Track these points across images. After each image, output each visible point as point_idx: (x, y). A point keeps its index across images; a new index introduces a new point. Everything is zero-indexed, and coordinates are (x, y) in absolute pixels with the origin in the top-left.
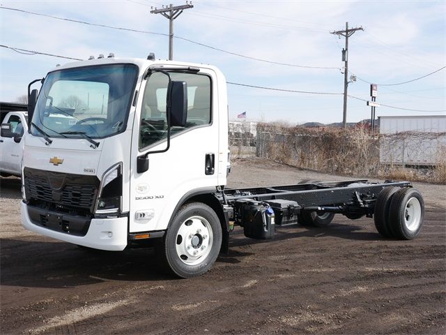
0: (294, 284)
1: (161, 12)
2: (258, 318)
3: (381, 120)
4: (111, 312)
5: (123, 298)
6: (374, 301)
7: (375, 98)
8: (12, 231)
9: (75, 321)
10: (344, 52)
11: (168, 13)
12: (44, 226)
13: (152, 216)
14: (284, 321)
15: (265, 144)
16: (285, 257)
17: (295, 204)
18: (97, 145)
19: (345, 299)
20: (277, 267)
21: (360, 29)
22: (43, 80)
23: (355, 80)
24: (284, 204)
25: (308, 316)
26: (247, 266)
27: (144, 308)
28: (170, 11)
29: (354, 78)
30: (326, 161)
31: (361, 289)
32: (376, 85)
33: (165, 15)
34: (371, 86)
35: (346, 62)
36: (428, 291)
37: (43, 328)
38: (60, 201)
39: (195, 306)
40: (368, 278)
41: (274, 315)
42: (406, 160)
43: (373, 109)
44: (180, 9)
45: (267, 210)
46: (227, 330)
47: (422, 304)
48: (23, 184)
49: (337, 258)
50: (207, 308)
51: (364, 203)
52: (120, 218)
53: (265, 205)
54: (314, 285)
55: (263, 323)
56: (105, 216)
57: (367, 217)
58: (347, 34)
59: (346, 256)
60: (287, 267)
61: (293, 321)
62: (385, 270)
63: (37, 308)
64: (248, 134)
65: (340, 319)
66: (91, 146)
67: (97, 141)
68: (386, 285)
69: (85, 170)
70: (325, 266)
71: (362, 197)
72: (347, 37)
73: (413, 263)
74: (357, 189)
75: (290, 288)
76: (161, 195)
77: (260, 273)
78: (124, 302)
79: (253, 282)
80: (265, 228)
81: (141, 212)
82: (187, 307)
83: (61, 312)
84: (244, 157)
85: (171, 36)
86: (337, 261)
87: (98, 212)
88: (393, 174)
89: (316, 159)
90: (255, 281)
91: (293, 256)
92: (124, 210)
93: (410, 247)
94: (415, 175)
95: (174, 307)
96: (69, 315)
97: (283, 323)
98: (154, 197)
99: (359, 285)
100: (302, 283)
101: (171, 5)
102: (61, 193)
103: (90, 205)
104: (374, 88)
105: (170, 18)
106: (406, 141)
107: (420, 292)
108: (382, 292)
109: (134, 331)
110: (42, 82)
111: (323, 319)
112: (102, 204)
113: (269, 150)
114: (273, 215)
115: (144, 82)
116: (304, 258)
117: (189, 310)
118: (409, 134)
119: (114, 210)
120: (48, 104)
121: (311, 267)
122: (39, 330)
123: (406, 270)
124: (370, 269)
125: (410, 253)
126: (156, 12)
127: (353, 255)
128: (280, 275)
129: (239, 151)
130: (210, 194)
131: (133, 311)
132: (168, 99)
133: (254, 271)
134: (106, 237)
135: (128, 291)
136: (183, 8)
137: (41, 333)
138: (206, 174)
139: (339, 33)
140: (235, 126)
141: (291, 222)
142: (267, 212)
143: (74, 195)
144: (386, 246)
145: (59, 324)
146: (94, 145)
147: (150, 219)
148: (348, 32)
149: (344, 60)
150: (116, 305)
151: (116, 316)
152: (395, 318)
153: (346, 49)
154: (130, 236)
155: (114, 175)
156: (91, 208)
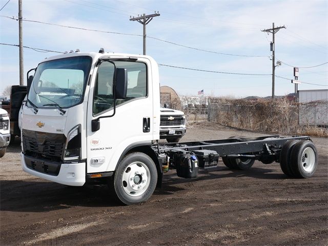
0: (220, 211)
1: (137, 20)
2: (188, 235)
3: (300, 93)
4: (84, 230)
5: (94, 220)
6: (276, 222)
7: (297, 77)
8: (25, 175)
9: (57, 237)
10: (272, 44)
11: (142, 20)
12: (34, 169)
13: (103, 161)
14: (207, 236)
15: (214, 112)
16: (217, 191)
17: (215, 153)
18: (64, 112)
19: (255, 221)
20: (209, 199)
21: (283, 27)
22: (36, 69)
23: (280, 65)
24: (206, 153)
25: (225, 233)
26: (187, 198)
27: (108, 227)
28: (144, 18)
29: (279, 63)
30: (259, 124)
31: (268, 213)
32: (298, 68)
33: (140, 22)
34: (294, 68)
35: (274, 52)
36: (318, 214)
37: (34, 241)
38: (43, 152)
39: (145, 226)
40: (274, 206)
41: (200, 232)
42: (318, 122)
43: (296, 85)
44: (151, 17)
45: (192, 157)
46: (164, 243)
47: (312, 224)
48: (22, 140)
49: (255, 192)
50: (153, 227)
51: (273, 152)
52: (80, 164)
53: (191, 154)
54: (234, 211)
55: (191, 238)
56: (70, 162)
57: (276, 162)
58: (274, 31)
59: (262, 191)
60: (217, 199)
61: (213, 236)
62: (289, 200)
63: (33, 228)
64: (204, 106)
65: (248, 235)
66: (61, 114)
67: (64, 110)
68: (288, 211)
69: (58, 130)
70: (245, 198)
71: (270, 148)
72: (274, 33)
73: (311, 195)
74: (268, 142)
75: (216, 213)
76: (110, 147)
77: (196, 203)
78: (95, 223)
79: (190, 209)
80: (190, 170)
81: (95, 159)
82: (139, 227)
83: (48, 230)
84: (199, 121)
85: (144, 37)
86: (255, 194)
87: (66, 159)
88: (308, 132)
89: (251, 122)
90: (192, 209)
91: (223, 191)
92: (83, 157)
93: (311, 183)
94: (324, 132)
95: (130, 227)
96: (54, 232)
97: (206, 238)
98: (105, 148)
99: (267, 210)
100: (226, 209)
101: (144, 14)
102: (44, 146)
103: (61, 155)
104: (297, 70)
105: (144, 23)
106: (317, 107)
107: (311, 215)
108: (283, 215)
109: (97, 243)
110: (35, 71)
111: (236, 234)
112: (68, 153)
113: (217, 116)
114: (196, 160)
115: (96, 68)
116: (231, 192)
117: (140, 229)
118: (319, 102)
119: (76, 158)
120: (39, 85)
121: (234, 198)
122: (31, 243)
123: (304, 200)
124: (278, 199)
125: (310, 188)
126: (133, 19)
127: (267, 190)
128: (211, 205)
129: (196, 117)
130: (147, 146)
131: (100, 230)
132: (114, 80)
133: (193, 201)
134: (70, 176)
135: (99, 216)
136: (152, 16)
137: (32, 244)
138: (144, 132)
139: (268, 31)
140: (192, 99)
141: (212, 165)
142: (192, 159)
143: (52, 147)
144: (293, 183)
145: (46, 238)
146: (62, 113)
147: (102, 164)
148: (274, 30)
149: (272, 50)
150: (89, 225)
151: (87, 233)
152: (289, 234)
153: (273, 42)
154: (88, 176)
155: (75, 134)
156: (61, 156)
